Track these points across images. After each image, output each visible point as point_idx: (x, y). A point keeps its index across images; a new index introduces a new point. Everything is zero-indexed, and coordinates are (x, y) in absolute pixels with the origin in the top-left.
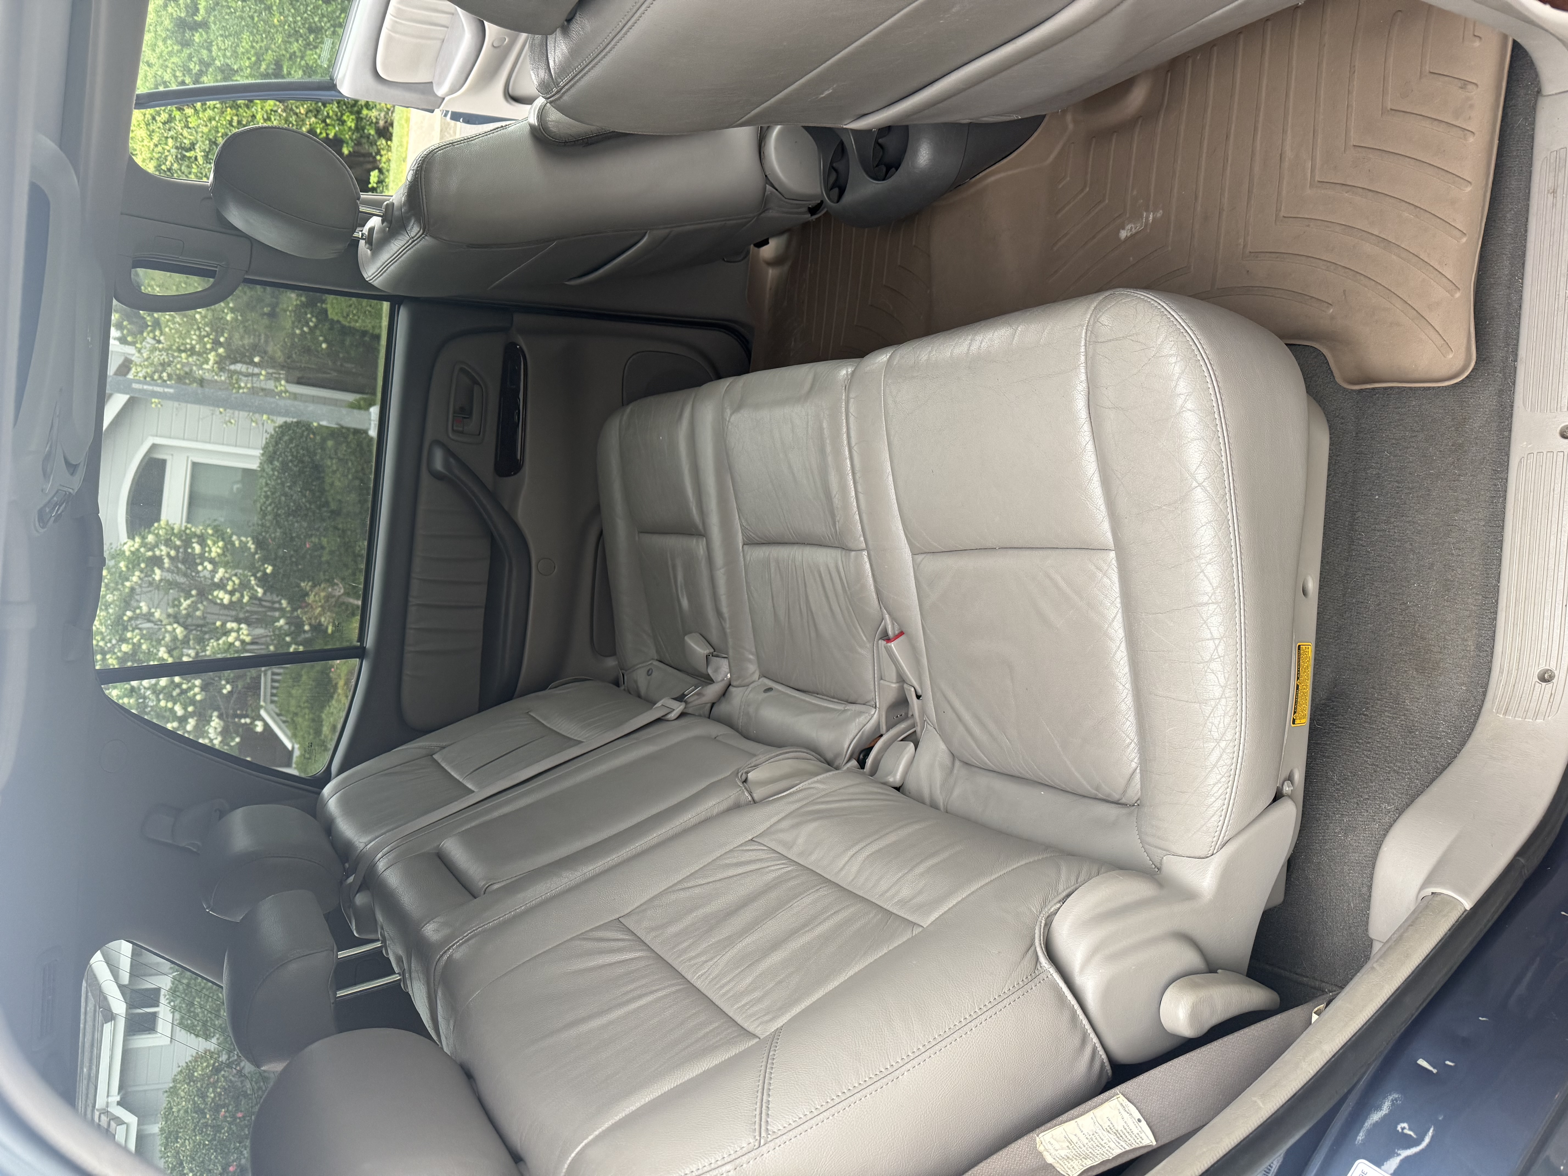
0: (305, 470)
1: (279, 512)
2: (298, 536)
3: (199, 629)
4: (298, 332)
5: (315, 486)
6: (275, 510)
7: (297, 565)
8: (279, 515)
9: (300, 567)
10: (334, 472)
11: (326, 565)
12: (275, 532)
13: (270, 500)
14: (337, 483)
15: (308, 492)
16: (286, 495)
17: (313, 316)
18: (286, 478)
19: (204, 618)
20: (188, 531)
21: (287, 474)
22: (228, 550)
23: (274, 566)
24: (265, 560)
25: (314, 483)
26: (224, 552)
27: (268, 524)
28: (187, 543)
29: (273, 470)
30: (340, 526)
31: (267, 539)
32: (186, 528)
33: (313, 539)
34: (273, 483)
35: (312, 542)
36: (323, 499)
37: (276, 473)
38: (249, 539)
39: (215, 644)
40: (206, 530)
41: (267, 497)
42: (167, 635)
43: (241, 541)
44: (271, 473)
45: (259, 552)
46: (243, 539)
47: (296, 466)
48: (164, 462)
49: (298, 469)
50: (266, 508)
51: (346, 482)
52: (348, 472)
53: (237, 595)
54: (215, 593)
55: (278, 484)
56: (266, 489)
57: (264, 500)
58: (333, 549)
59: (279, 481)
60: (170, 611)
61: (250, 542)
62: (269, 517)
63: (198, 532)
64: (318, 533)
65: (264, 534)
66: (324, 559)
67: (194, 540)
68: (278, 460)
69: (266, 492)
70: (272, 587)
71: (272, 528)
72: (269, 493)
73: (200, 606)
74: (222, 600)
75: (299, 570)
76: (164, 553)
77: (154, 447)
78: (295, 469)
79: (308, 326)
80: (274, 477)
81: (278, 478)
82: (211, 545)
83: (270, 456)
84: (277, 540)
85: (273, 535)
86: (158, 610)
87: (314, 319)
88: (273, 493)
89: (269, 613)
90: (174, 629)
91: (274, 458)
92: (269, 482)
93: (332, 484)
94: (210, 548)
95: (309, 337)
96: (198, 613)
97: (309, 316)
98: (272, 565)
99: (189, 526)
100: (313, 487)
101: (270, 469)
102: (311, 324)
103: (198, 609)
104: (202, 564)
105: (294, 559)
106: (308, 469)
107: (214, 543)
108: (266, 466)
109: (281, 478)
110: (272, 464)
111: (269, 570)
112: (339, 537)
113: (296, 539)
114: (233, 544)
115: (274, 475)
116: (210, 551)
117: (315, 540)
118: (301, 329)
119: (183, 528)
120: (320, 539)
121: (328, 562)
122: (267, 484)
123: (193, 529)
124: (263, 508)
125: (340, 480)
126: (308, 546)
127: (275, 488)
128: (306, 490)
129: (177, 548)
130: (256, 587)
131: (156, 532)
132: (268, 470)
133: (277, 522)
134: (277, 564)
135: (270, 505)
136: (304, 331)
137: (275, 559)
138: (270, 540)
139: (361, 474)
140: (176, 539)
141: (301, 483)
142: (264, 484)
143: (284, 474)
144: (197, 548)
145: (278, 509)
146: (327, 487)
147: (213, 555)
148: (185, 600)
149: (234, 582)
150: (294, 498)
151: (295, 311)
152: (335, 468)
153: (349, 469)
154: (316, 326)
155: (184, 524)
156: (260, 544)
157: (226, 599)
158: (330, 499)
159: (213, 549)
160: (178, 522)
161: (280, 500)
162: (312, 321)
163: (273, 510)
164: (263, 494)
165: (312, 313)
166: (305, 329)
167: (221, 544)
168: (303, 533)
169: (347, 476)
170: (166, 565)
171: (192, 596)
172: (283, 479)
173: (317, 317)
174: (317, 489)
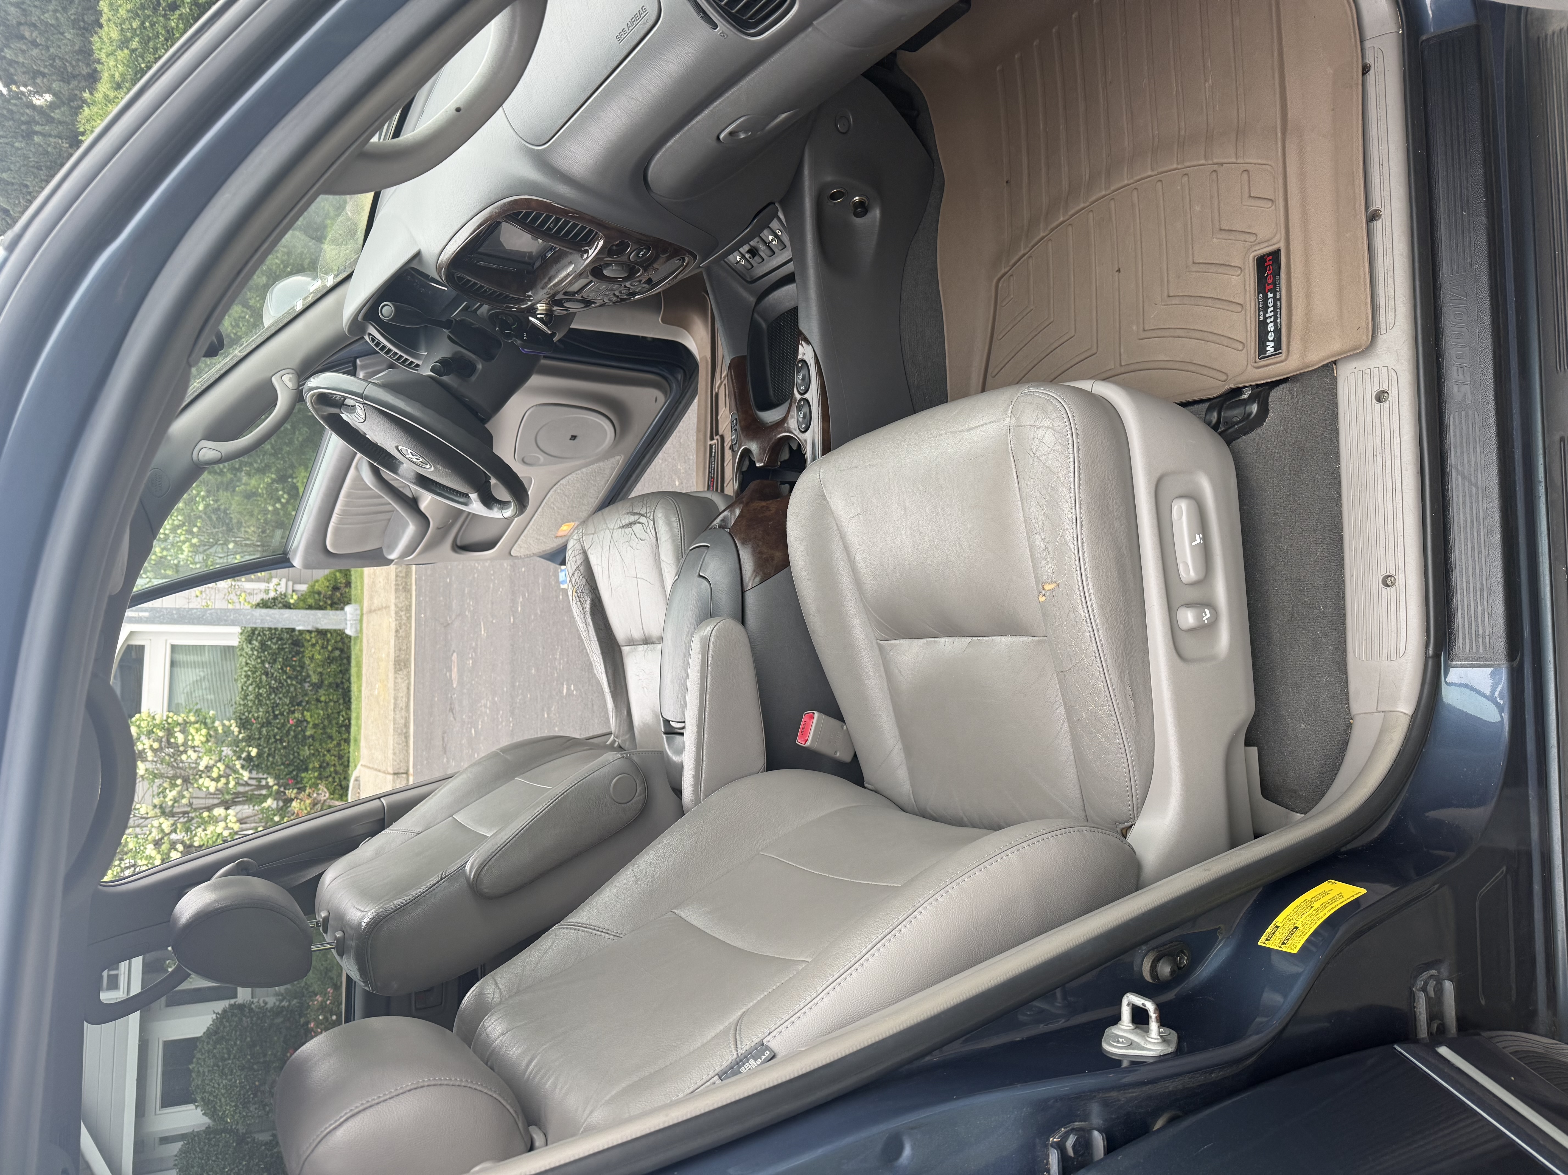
0: (285, 646)
1: (261, 691)
2: (282, 714)
3: (186, 815)
4: (270, 508)
5: (295, 661)
6: (257, 690)
7: (281, 743)
8: (261, 695)
9: (284, 744)
10: (313, 645)
11: (310, 739)
12: (258, 711)
13: (251, 679)
14: (317, 656)
15: (288, 668)
16: (266, 674)
17: (284, 493)
18: (265, 656)
19: (191, 804)
20: (170, 720)
21: (266, 653)
22: (211, 736)
23: (258, 746)
24: (249, 740)
25: (295, 659)
26: (207, 739)
27: (250, 704)
28: (170, 733)
29: (253, 649)
30: (323, 699)
31: (250, 719)
32: (168, 717)
33: (296, 715)
34: (253, 663)
35: (295, 718)
36: (304, 674)
37: (255, 653)
38: (232, 721)
39: (203, 834)
40: (187, 717)
41: (247, 677)
42: (154, 830)
43: (224, 725)
44: (250, 652)
45: (242, 731)
46: (227, 723)
47: (275, 644)
48: (141, 648)
49: (277, 646)
50: (248, 688)
51: (326, 654)
52: (328, 643)
53: (223, 780)
54: (201, 781)
55: (258, 663)
56: (246, 669)
57: (245, 679)
58: (316, 722)
59: (259, 661)
60: (156, 801)
61: (234, 725)
62: (251, 697)
63: (180, 720)
64: (301, 708)
65: (246, 714)
66: (308, 733)
67: (176, 730)
68: (256, 640)
69: (245, 671)
70: (257, 766)
71: (254, 708)
72: (249, 673)
73: (185, 793)
74: (207, 788)
75: (285, 748)
76: (147, 746)
77: (132, 634)
78: (274, 647)
79: (281, 503)
80: (254, 657)
81: (258, 657)
82: (194, 733)
83: (249, 636)
84: (260, 719)
85: (256, 715)
86: (144, 805)
87: (286, 496)
88: (254, 672)
89: (256, 793)
90: (161, 824)
91: (252, 637)
92: (249, 661)
93: (312, 658)
94: (193, 736)
95: (282, 513)
96: (184, 801)
97: (280, 493)
98: (256, 747)
99: (171, 714)
100: (294, 663)
101: (249, 649)
102: (283, 500)
103: (184, 797)
104: (185, 752)
105: (278, 737)
106: (287, 646)
107: (197, 730)
108: (245, 646)
109: (260, 657)
110: (250, 643)
111: (254, 752)
112: (322, 709)
113: (279, 717)
114: (216, 730)
115: (253, 654)
116: (193, 740)
117: (298, 715)
118: (274, 505)
119: (165, 718)
120: (302, 714)
121: (312, 736)
122: (247, 664)
123: (175, 718)
124: (245, 688)
125: (319, 653)
126: (291, 722)
127: (255, 668)
128: (286, 667)
129: (159, 740)
130: (241, 771)
131: (138, 723)
132: (248, 650)
133: (260, 701)
134: (262, 744)
135: (251, 684)
136: (277, 508)
137: (259, 739)
138: (253, 720)
139: (340, 645)
140: (158, 731)
141: (280, 660)
142: (244, 664)
143: (264, 653)
144: (180, 738)
145: (259, 689)
146: (307, 662)
147: (197, 743)
148: (170, 791)
149: (218, 768)
150: (275, 675)
151: (266, 489)
152: (314, 641)
153: (328, 641)
154: (288, 502)
155: (166, 713)
156: (244, 724)
157: (212, 786)
158: (311, 673)
159: (197, 737)
160: (159, 711)
161: (261, 679)
162: (283, 498)
163: (255, 690)
164: (244, 673)
165: (283, 489)
166: (278, 506)
167: (204, 731)
168: (285, 709)
169: (326, 648)
170: (150, 758)
171: (178, 786)
172: (263, 658)
173: (289, 494)
174: (297, 664)
